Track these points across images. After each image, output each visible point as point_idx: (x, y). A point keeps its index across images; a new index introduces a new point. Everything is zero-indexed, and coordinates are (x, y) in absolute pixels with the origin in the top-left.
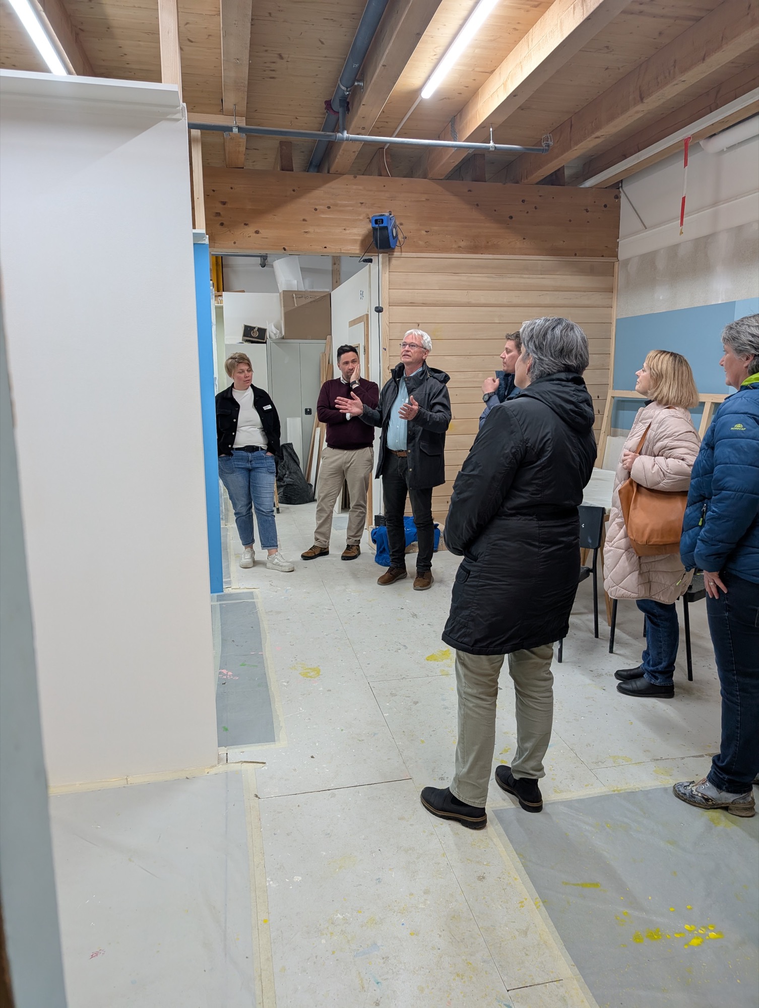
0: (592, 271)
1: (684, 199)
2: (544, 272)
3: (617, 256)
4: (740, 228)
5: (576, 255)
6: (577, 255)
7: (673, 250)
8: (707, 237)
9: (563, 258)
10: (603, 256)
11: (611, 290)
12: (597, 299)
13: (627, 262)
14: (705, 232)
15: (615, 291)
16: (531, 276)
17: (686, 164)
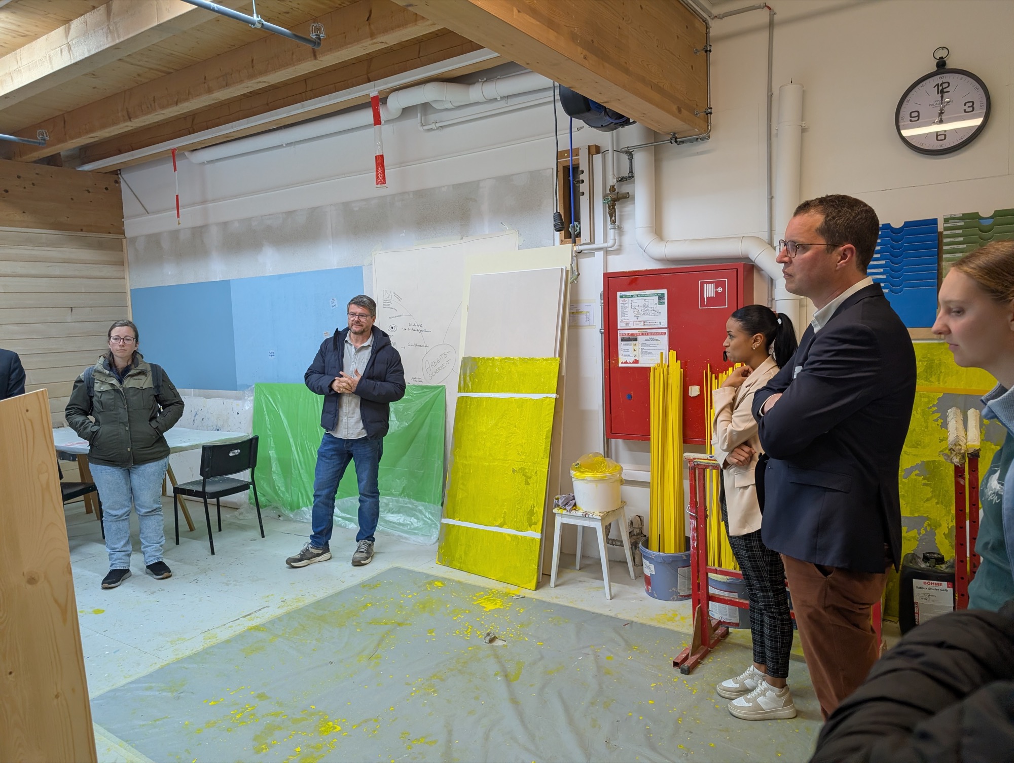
0: (100, 246)
1: (177, 196)
2: (50, 244)
3: (123, 233)
4: (225, 224)
5: (82, 230)
6: (84, 230)
7: (175, 234)
8: (202, 227)
9: (69, 233)
10: (110, 233)
11: (122, 263)
12: (108, 271)
13: (133, 240)
14: (199, 223)
15: (126, 265)
16: (36, 248)
17: (175, 170)
